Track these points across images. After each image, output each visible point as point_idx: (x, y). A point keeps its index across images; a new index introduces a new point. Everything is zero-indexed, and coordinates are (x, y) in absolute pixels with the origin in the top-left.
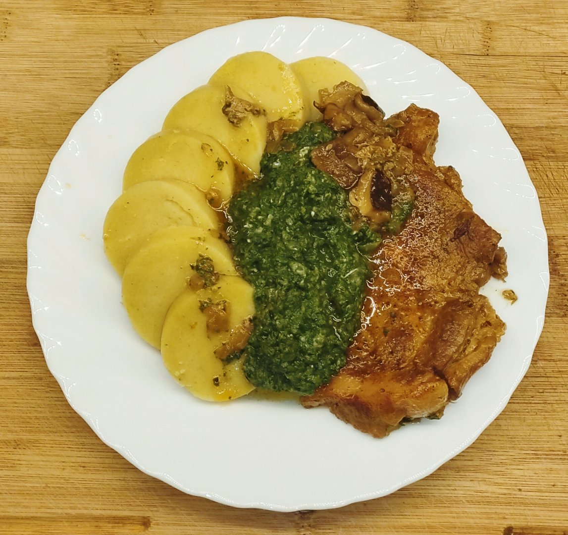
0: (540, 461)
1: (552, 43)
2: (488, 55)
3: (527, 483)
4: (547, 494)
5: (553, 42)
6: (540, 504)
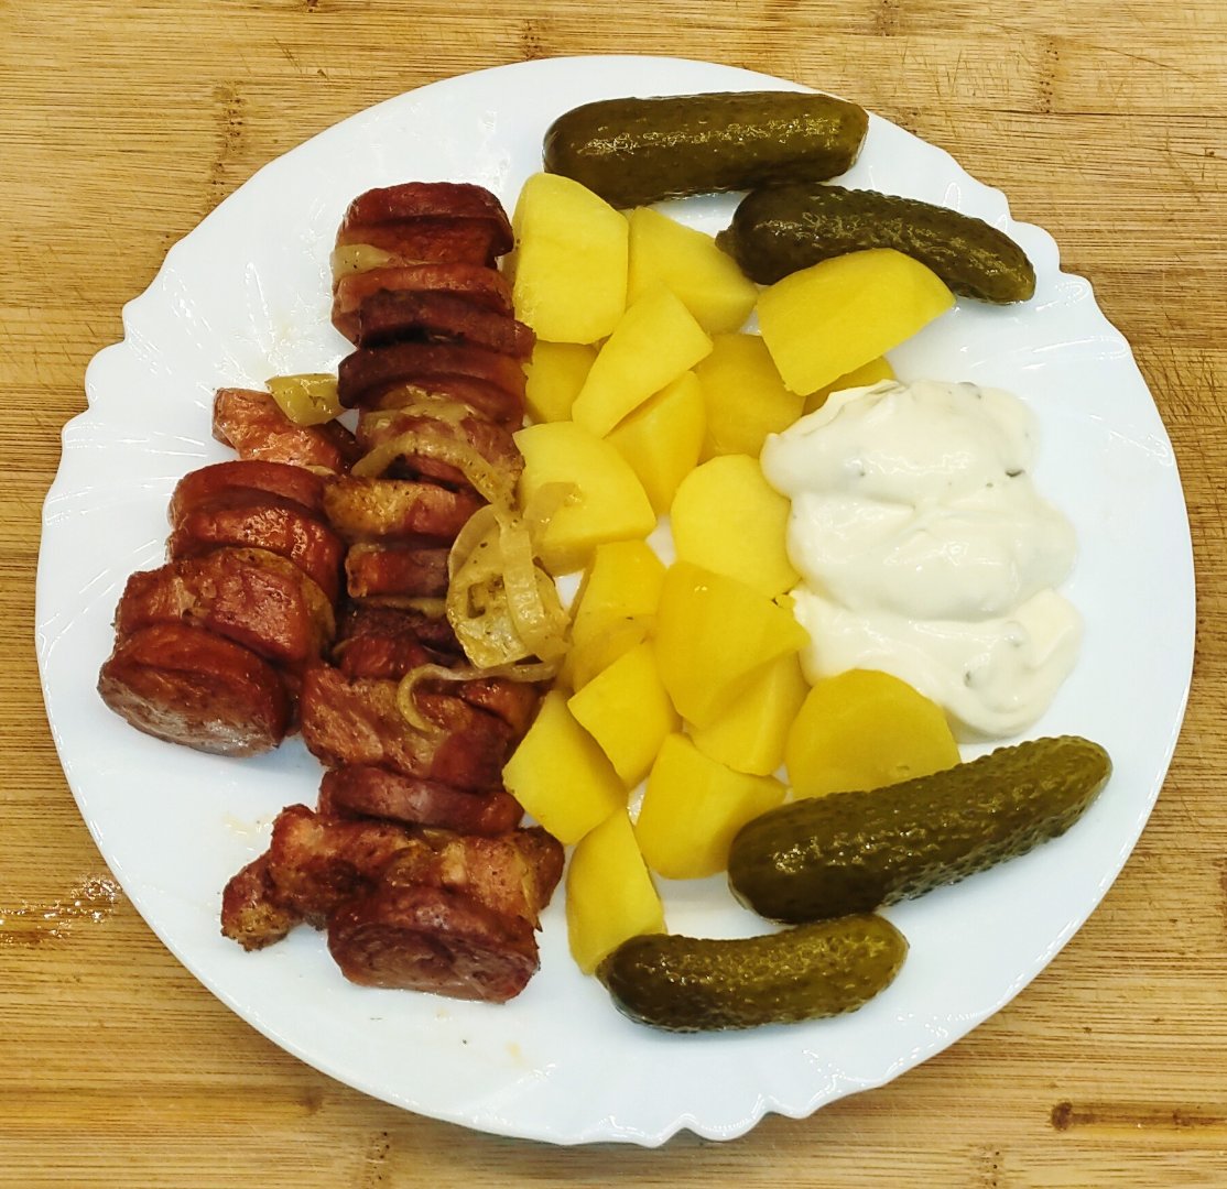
0: (1131, 971)
1: (1187, 86)
2: (1048, 112)
3: (1104, 1016)
4: (1143, 1038)
5: (1191, 85)
6: (1126, 1058)
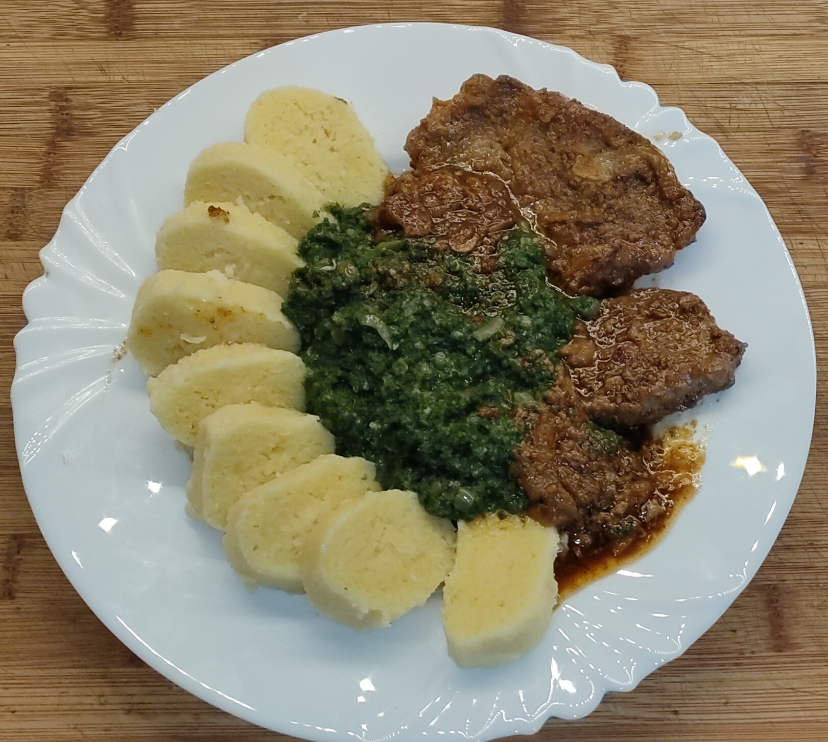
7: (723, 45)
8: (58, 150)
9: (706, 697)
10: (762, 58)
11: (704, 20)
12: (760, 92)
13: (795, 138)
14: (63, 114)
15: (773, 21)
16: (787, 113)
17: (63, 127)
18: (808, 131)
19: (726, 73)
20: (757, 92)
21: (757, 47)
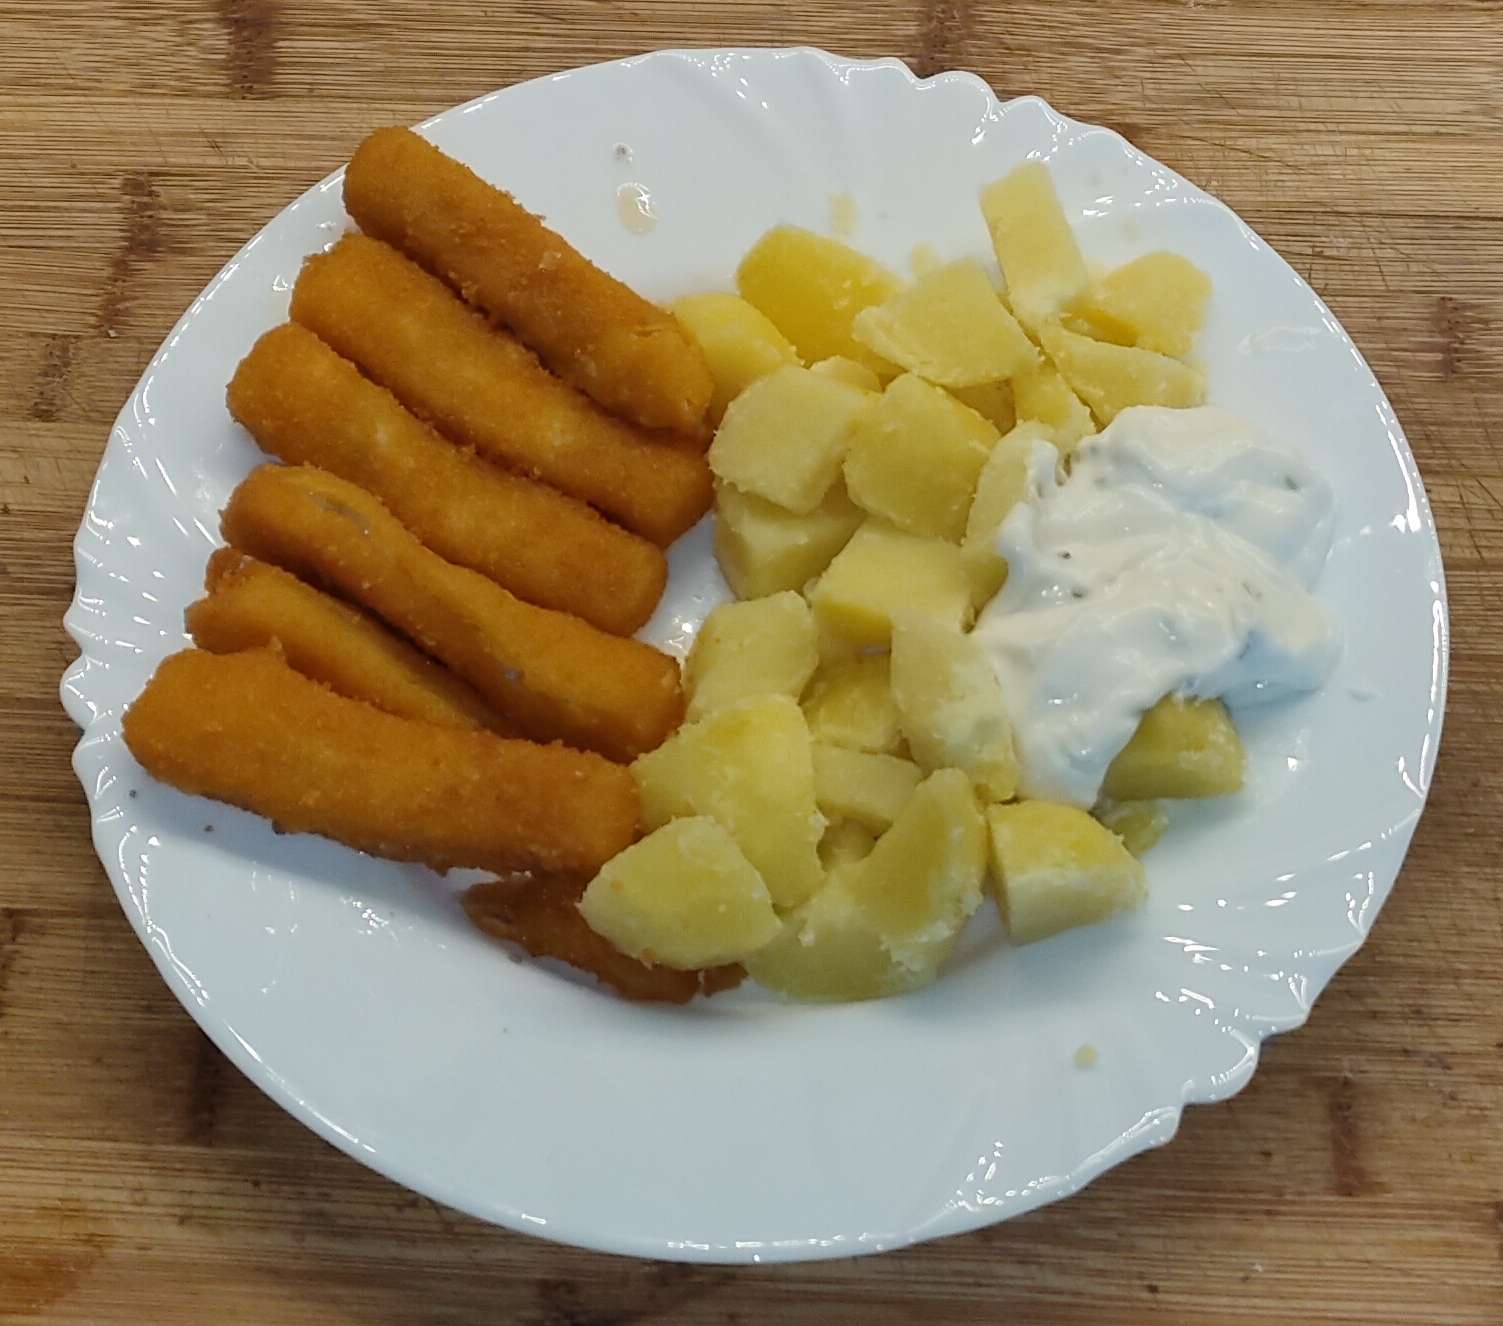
0: (1214, 1215)
1: (1290, 179)
4: (1224, 1300)
5: (1295, 177)
7: (1305, 147)
8: (131, 275)
9: (1210, 1265)
10: (1374, 172)
11: (1274, 102)
12: (1368, 229)
13: (1428, 311)
14: (142, 217)
15: (1398, 110)
16: (1414, 267)
17: (142, 237)
18: (1451, 299)
19: (1308, 193)
20: (1362, 229)
21: (1368, 152)
